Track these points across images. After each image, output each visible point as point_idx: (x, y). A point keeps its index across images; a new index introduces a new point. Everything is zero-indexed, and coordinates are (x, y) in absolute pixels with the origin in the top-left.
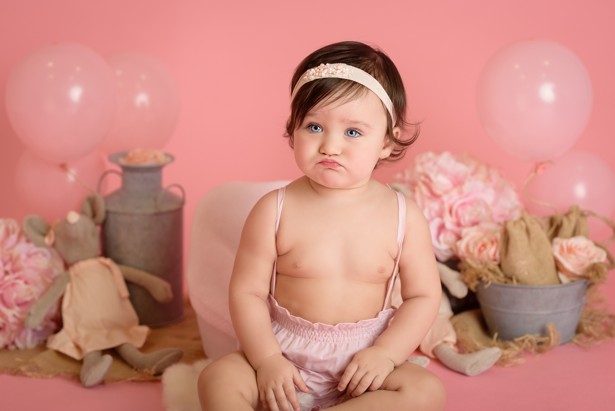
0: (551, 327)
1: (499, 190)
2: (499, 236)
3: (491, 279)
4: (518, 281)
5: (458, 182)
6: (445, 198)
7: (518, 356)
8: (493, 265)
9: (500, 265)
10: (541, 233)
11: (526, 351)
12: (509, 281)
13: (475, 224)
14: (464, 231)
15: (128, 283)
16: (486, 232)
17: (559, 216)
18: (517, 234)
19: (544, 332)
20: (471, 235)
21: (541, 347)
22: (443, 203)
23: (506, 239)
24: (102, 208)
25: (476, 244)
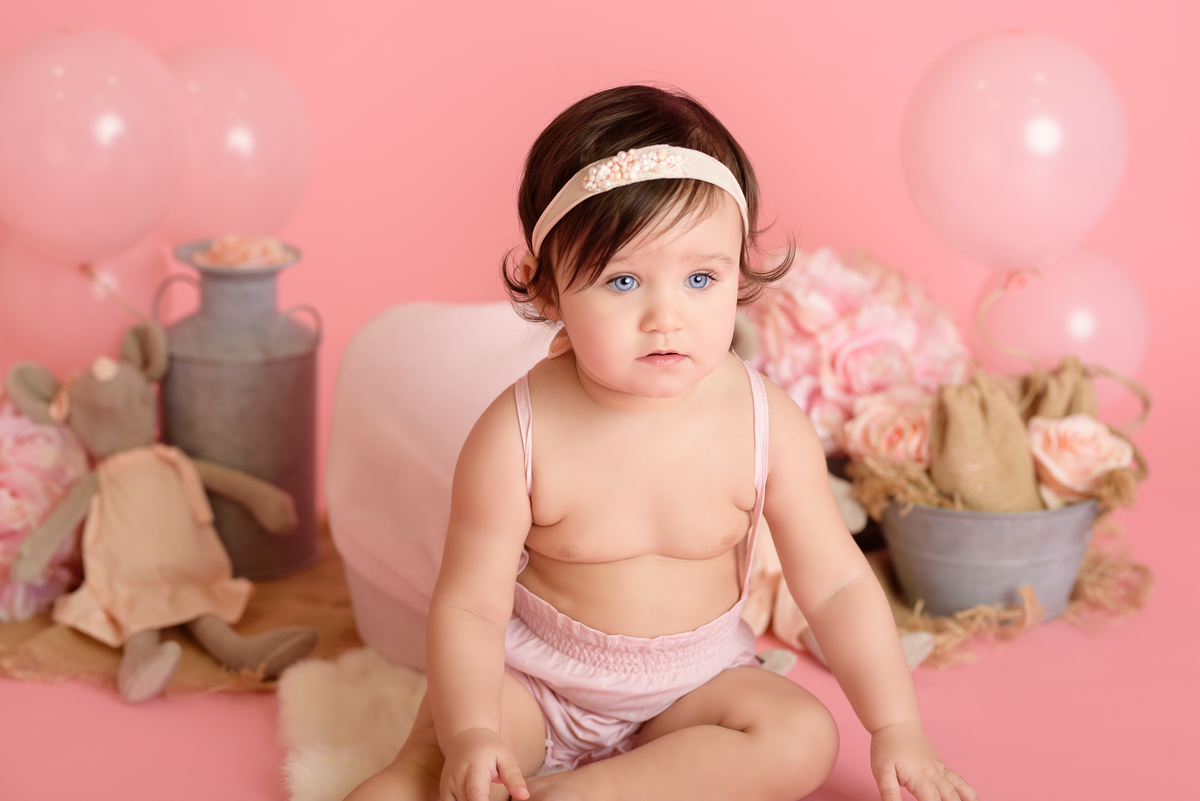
0: (1025, 592)
1: (925, 325)
2: (927, 414)
3: (913, 498)
4: (965, 502)
5: (847, 309)
6: (823, 339)
7: (963, 646)
8: (916, 471)
9: (928, 472)
10: (1007, 408)
11: (978, 635)
12: (946, 502)
13: (877, 388)
14: (860, 403)
15: (212, 495)
16: (903, 407)
17: (1040, 375)
18: (964, 411)
19: (1011, 600)
20: (873, 410)
21: (1005, 628)
22: (818, 348)
23: (943, 421)
24: (161, 349)
25: (882, 429)
